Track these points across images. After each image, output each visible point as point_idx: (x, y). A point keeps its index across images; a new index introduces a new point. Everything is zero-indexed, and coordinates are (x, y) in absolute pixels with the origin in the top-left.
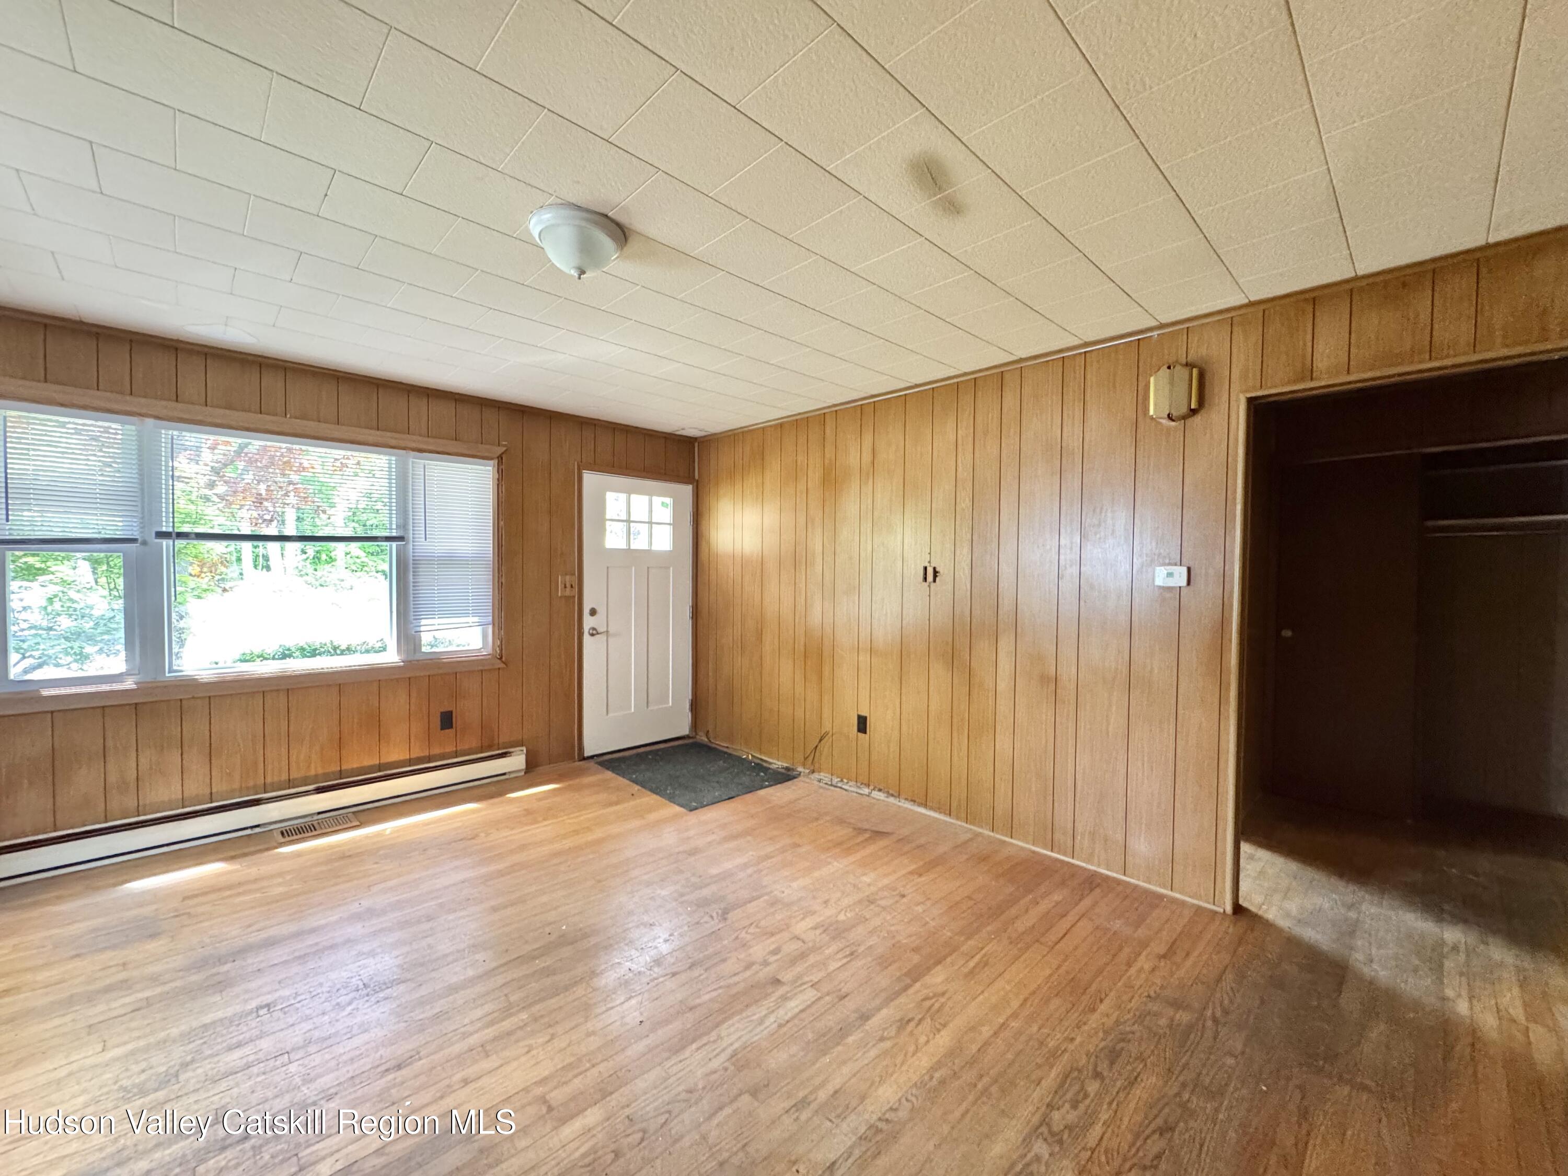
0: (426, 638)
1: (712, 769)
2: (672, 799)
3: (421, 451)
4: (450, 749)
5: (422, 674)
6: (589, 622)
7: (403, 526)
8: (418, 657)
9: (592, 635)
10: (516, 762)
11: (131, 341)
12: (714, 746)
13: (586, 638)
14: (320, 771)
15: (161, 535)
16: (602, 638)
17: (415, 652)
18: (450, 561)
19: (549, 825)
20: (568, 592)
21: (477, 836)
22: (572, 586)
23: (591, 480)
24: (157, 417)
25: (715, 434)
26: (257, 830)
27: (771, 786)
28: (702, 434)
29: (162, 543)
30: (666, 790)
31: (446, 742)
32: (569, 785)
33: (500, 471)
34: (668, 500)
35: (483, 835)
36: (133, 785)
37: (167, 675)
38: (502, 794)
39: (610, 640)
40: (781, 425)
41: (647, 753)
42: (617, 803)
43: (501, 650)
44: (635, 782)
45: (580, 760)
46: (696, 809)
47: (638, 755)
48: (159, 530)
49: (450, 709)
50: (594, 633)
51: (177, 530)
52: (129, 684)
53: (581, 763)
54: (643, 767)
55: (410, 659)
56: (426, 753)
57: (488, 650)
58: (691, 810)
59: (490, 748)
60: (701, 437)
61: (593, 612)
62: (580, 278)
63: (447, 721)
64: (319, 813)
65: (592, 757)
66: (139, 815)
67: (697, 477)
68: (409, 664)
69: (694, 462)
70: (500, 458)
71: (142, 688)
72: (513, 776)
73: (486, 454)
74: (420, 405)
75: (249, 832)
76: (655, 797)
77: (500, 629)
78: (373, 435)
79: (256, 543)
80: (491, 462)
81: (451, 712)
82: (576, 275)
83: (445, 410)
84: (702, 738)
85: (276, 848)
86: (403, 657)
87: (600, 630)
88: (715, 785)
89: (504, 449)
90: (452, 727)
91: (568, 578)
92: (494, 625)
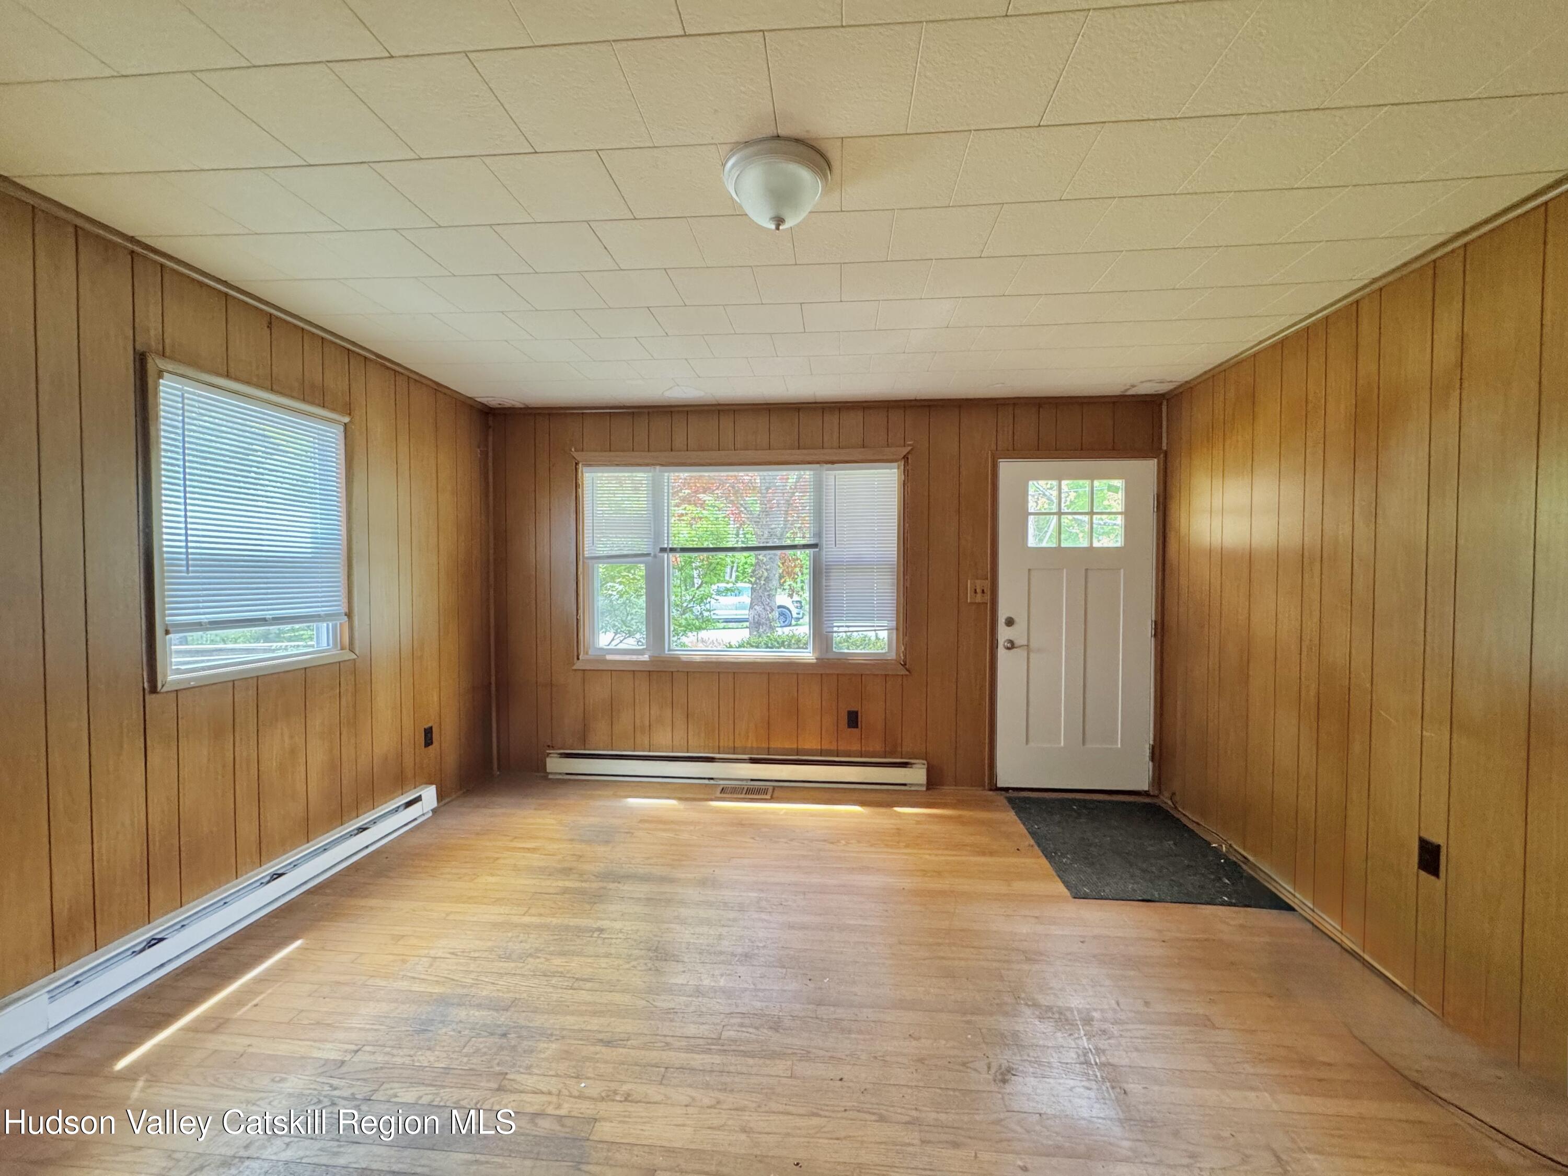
0: (837, 637)
1: (1150, 848)
2: (1062, 872)
3: (833, 463)
4: (856, 747)
5: (831, 672)
6: (1004, 634)
7: (819, 534)
8: (830, 656)
9: (1008, 648)
10: (916, 775)
11: (671, 412)
12: (1177, 816)
13: (1001, 652)
14: (755, 745)
15: (663, 550)
16: (1019, 654)
17: (827, 652)
18: (857, 565)
19: (909, 854)
20: (979, 598)
21: (838, 841)
22: (983, 592)
23: (1008, 469)
24: (662, 465)
25: (1187, 382)
26: (712, 782)
27: (1230, 904)
28: (1171, 386)
29: (663, 556)
30: (1063, 855)
31: (851, 741)
32: (960, 817)
33: (906, 472)
34: (1119, 483)
35: (843, 842)
36: (647, 728)
37: (666, 652)
38: (891, 805)
39: (1032, 655)
40: (1282, 342)
41: (1074, 801)
42: (992, 854)
43: (905, 656)
44: (1033, 834)
45: (991, 790)
46: (1085, 897)
47: (1062, 801)
48: (663, 546)
49: (856, 709)
50: (1011, 645)
51: (670, 546)
52: (646, 658)
53: (991, 793)
54: (1057, 818)
55: (823, 657)
56: (833, 747)
57: (893, 656)
58: (1075, 898)
59: (892, 754)
60: (1171, 391)
61: (1010, 622)
62: (778, 228)
63: (853, 720)
64: (752, 780)
65: (1006, 789)
66: (650, 751)
67: (1164, 447)
68: (822, 663)
69: (1161, 427)
70: (906, 458)
71: (653, 661)
72: (913, 788)
73: (891, 457)
74: (832, 420)
75: (706, 782)
76: (1044, 861)
77: (905, 634)
78: (797, 454)
79: (757, 552)
80: (896, 464)
81: (857, 713)
82: (773, 227)
83: (853, 420)
84: (1165, 801)
85: (712, 800)
86: (817, 655)
87: (1018, 642)
88: (1138, 872)
89: (910, 448)
90: (857, 727)
91: (978, 582)
92: (897, 629)
